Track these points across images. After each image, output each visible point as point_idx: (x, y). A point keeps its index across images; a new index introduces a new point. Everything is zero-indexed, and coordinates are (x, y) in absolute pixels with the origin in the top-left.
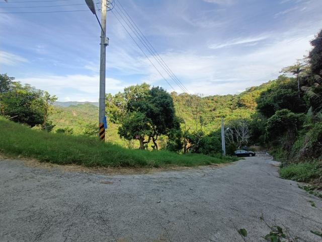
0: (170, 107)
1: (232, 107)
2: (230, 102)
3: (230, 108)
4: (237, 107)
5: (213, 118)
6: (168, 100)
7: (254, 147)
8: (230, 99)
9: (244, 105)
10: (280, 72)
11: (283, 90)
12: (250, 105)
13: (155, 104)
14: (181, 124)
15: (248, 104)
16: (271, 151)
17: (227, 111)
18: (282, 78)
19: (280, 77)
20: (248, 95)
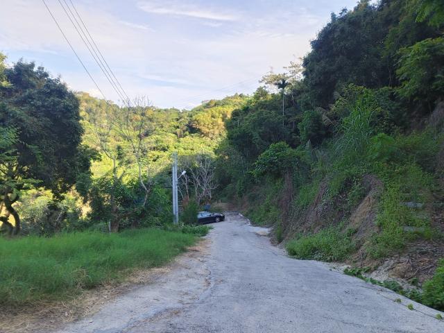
0: (73, 121)
1: (178, 133)
2: (176, 123)
3: (176, 134)
4: (187, 133)
5: (144, 151)
6: (66, 102)
7: (220, 205)
8: (176, 116)
9: (199, 130)
10: (260, 82)
11: (265, 111)
12: (207, 130)
13: (27, 107)
14: (92, 161)
15: (205, 129)
16: (246, 211)
17: (170, 139)
18: (261, 93)
19: (260, 89)
20: (206, 114)
